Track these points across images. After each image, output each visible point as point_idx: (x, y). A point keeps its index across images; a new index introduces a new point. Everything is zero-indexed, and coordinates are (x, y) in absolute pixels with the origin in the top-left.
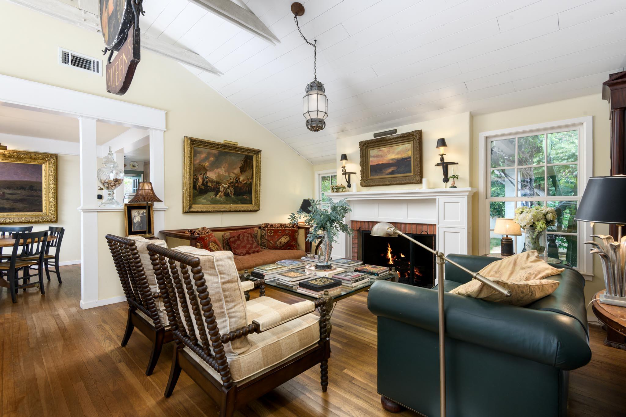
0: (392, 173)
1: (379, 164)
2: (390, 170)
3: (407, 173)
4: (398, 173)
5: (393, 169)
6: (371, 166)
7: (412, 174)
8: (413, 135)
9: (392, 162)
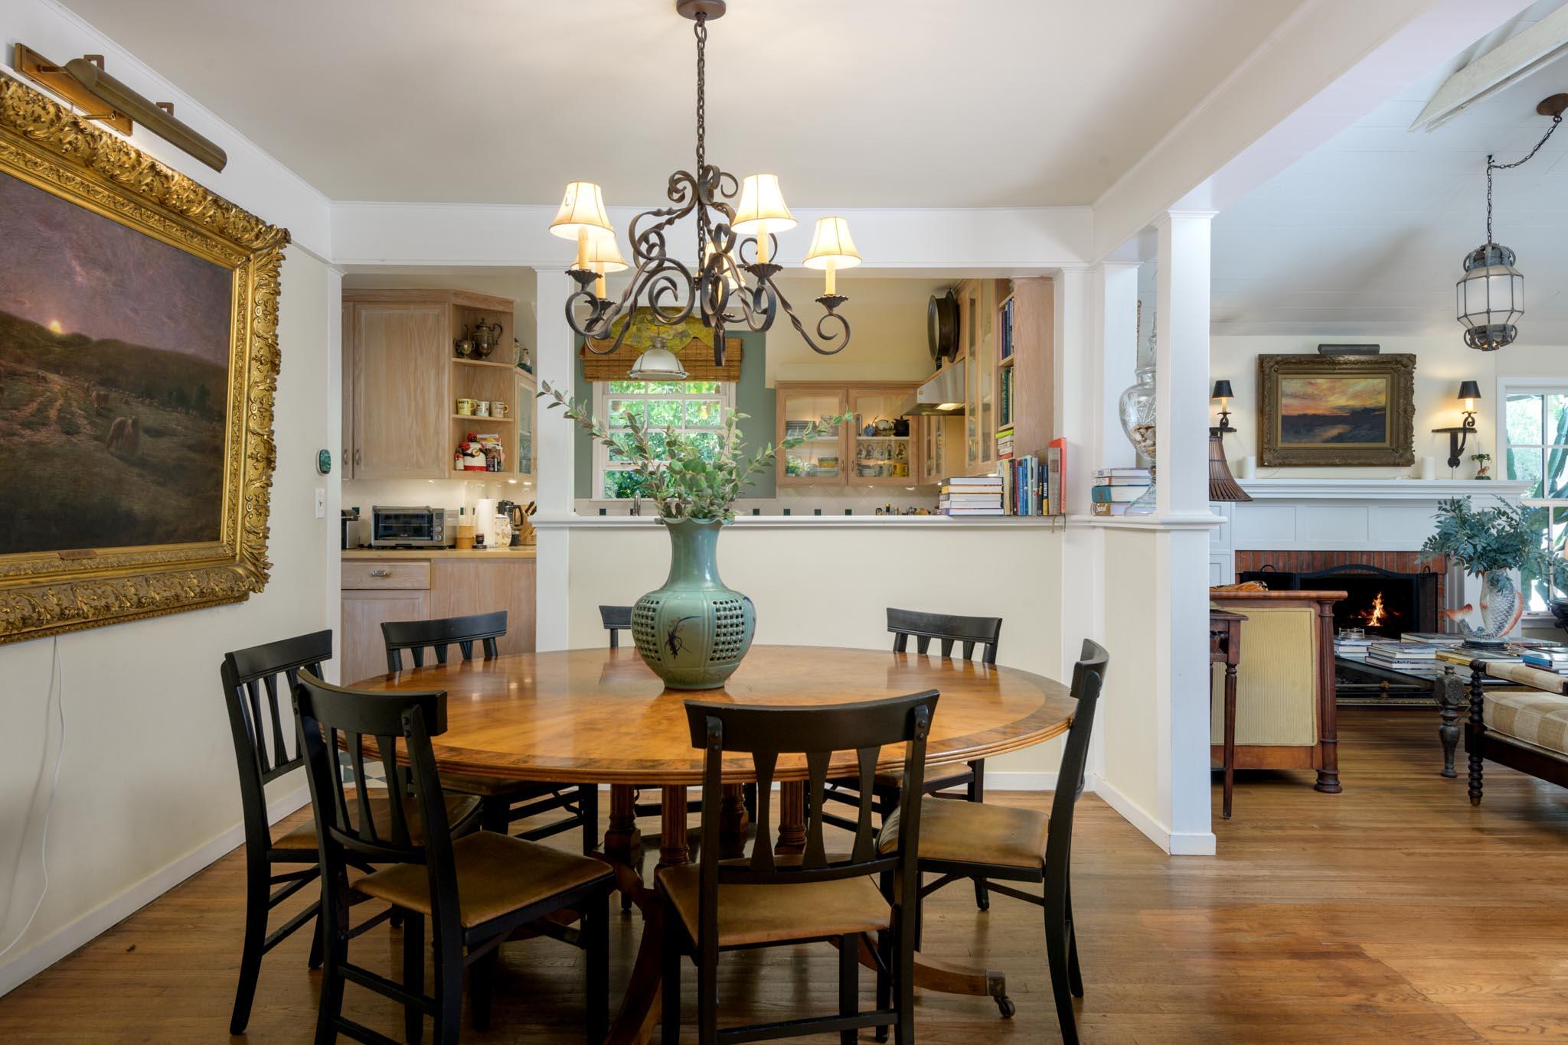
0: (1339, 438)
1: (1305, 416)
2: (1334, 432)
3: (1373, 440)
4: (1354, 439)
5: (1341, 431)
6: (1284, 417)
7: (1387, 444)
8: (1398, 362)
9: (1340, 413)
